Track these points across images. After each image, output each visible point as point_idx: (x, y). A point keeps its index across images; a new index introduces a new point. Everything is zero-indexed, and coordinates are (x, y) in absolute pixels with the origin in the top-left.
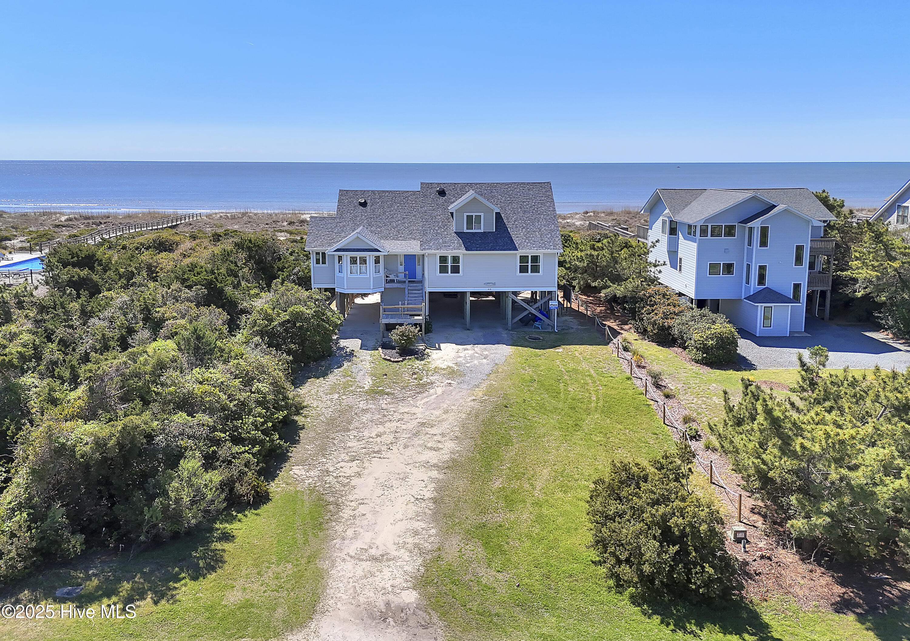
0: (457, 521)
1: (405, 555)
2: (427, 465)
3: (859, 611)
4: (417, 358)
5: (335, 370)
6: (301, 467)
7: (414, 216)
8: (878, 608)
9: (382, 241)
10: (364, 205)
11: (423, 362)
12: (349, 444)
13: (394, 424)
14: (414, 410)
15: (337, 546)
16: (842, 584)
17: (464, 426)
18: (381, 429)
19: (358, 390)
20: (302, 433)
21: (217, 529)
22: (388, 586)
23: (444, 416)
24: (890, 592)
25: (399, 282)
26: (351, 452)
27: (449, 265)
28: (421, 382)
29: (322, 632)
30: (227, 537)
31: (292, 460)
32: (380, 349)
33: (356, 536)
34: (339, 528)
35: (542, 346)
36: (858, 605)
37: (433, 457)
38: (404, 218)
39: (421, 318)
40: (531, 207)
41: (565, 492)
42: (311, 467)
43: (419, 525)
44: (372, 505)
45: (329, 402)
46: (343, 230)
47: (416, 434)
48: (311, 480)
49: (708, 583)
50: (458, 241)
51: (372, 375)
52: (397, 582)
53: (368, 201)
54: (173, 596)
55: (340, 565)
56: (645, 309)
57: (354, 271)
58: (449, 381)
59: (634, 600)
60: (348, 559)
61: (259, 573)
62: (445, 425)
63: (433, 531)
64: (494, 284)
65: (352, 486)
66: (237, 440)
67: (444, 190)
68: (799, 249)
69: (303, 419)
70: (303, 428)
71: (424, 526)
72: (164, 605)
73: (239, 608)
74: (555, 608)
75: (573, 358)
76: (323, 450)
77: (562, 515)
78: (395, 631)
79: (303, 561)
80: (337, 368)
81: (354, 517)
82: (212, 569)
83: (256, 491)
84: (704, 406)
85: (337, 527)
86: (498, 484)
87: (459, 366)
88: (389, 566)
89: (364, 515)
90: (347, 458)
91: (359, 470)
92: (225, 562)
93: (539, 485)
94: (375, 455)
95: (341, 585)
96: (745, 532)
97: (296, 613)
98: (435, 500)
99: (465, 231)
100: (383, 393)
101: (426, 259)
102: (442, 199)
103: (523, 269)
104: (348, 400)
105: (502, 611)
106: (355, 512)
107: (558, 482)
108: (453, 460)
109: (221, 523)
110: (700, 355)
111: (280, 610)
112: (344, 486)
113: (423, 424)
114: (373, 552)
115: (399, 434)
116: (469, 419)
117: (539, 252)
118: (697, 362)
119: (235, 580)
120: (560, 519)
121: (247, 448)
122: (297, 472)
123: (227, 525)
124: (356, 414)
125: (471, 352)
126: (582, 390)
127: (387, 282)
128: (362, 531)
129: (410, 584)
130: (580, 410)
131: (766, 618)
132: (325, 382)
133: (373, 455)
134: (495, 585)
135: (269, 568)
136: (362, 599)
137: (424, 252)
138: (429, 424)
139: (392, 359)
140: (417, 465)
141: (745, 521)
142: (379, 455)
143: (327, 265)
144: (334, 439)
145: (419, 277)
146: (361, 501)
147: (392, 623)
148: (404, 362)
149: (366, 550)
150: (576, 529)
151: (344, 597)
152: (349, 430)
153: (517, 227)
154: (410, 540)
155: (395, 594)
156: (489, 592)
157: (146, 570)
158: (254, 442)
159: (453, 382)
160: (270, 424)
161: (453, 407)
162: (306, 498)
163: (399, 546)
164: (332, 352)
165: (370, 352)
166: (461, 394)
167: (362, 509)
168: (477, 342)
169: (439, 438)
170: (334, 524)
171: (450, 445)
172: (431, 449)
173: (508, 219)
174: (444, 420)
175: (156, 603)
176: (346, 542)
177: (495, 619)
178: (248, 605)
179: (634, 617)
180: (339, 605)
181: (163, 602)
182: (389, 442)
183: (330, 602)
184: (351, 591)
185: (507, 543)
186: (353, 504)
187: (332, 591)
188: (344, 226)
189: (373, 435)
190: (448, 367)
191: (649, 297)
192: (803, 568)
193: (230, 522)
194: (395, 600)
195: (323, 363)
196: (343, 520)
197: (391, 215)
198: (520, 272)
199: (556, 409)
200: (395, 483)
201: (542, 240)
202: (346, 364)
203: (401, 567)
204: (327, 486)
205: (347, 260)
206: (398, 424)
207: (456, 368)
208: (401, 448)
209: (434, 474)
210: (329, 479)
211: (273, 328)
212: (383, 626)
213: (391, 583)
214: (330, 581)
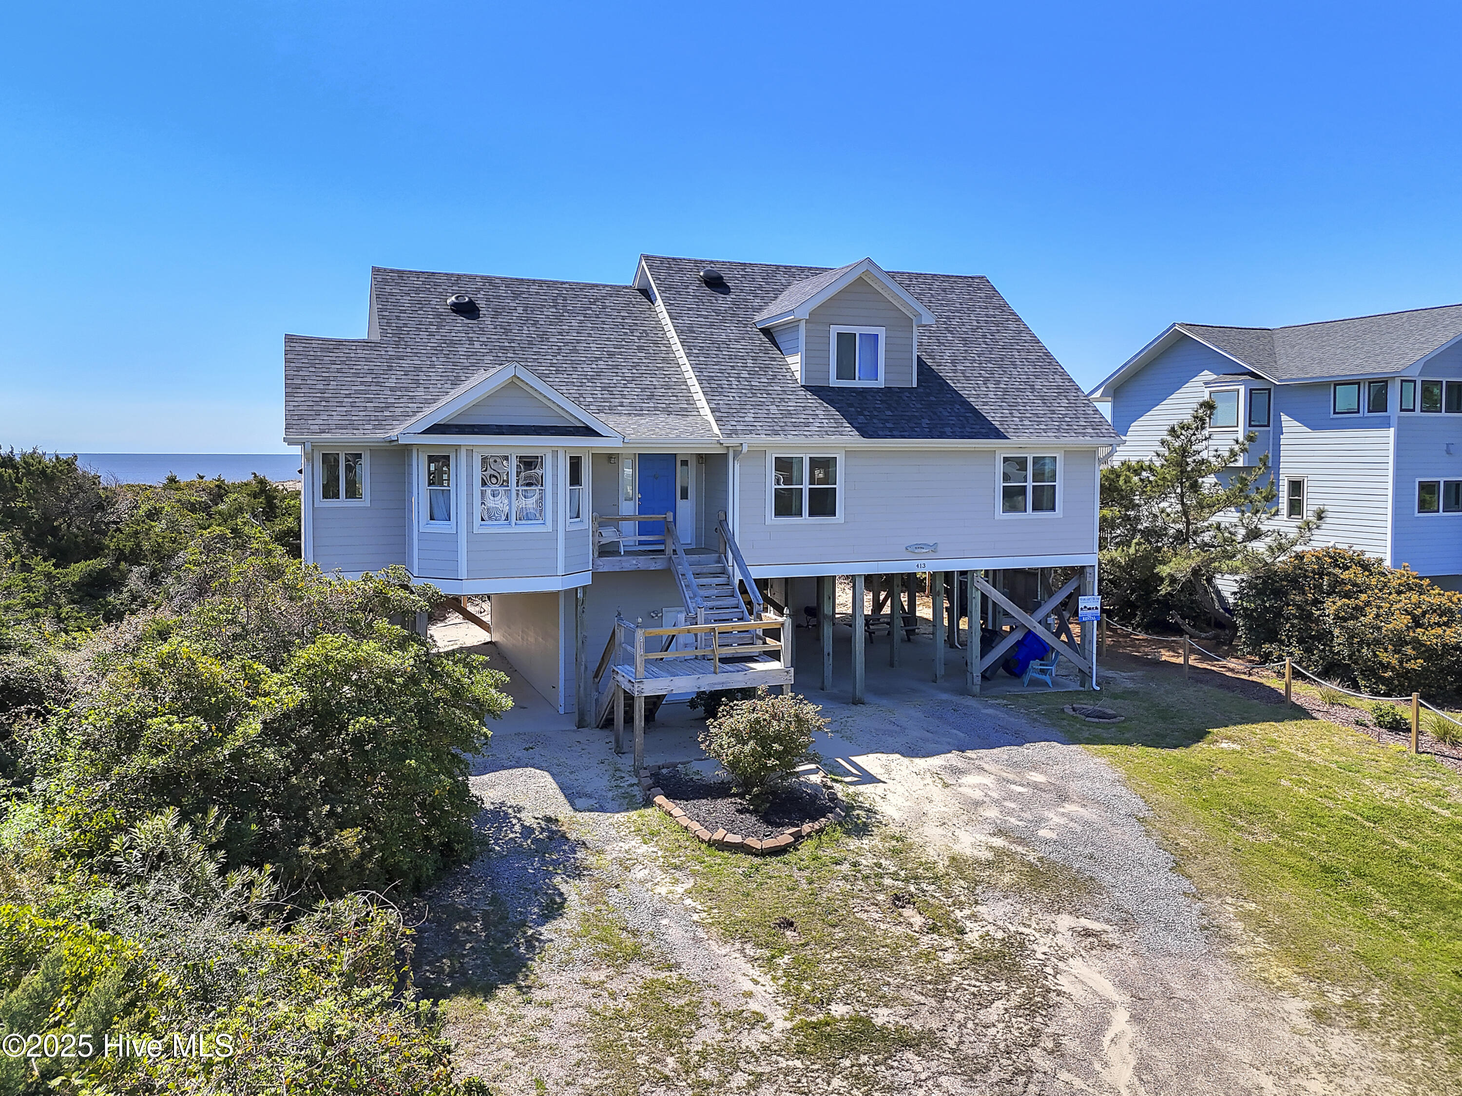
10: (469, 311)
27: (805, 488)
32: (662, 800)
39: (775, 665)
46: (417, 383)
50: (823, 412)
53: (480, 304)
57: (495, 511)
64: (934, 548)
67: (718, 278)
99: (839, 382)
102: (722, 299)
103: (1014, 500)
117: (1055, 447)
127: (600, 552)
137: (734, 441)
139: (750, 843)
143: (365, 501)
165: (619, 817)
197: (566, 344)
198: (1005, 509)
205: (470, 466)
211: (236, 756)
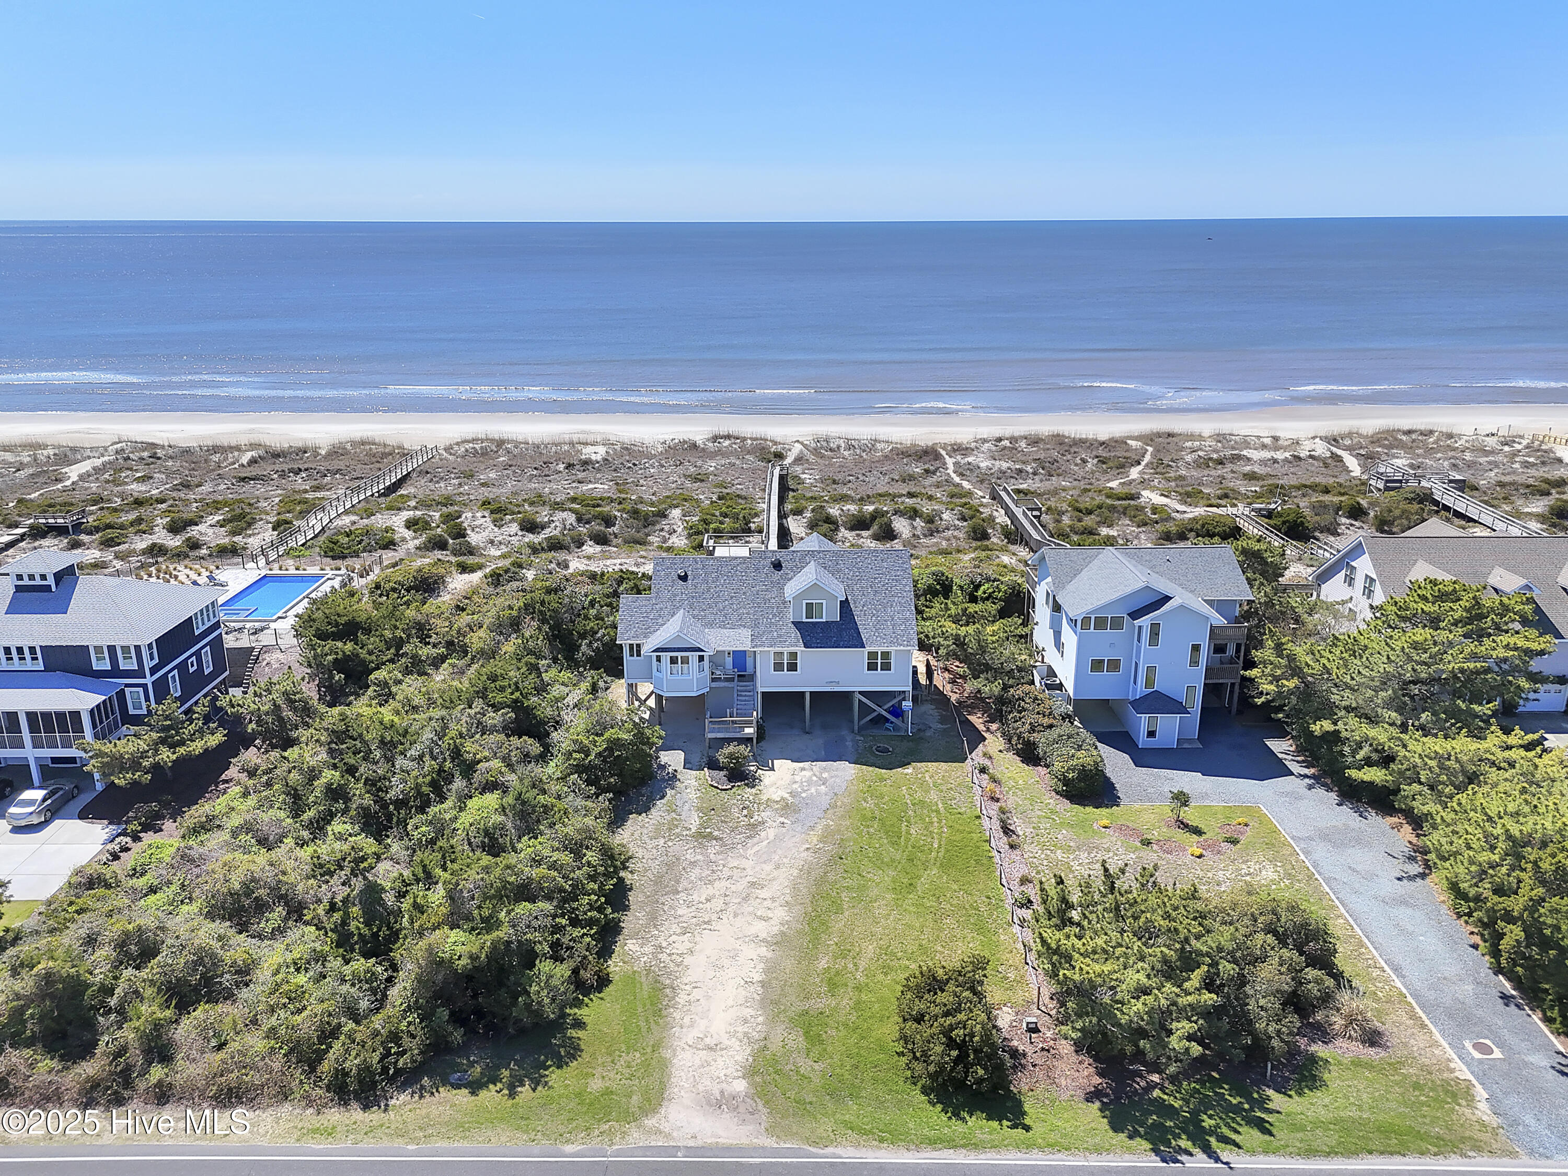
0: (783, 1007)
1: (736, 1044)
2: (755, 939)
3: (1105, 1100)
4: (746, 785)
5: (658, 803)
6: (634, 941)
7: (744, 593)
8: (1122, 1098)
9: (707, 630)
10: (684, 578)
11: (753, 790)
12: (680, 912)
13: (724, 883)
14: (744, 863)
15: (677, 1035)
16: (1101, 1074)
17: (795, 888)
18: (710, 891)
19: (684, 833)
20: (632, 896)
21: (570, 1015)
22: (722, 1075)
23: (776, 873)
24: (1138, 1084)
25: (727, 680)
26: (682, 922)
27: (785, 662)
28: (752, 820)
29: (671, 1117)
30: (579, 1024)
31: (625, 931)
32: (706, 769)
33: (692, 1026)
34: (677, 1015)
35: (890, 764)
36: (1107, 1095)
37: (761, 929)
38: (732, 597)
39: (752, 730)
40: (884, 586)
41: (886, 974)
42: (645, 941)
43: (748, 1012)
44: (705, 989)
45: (655, 851)
46: (660, 615)
47: (746, 899)
48: (646, 958)
49: (980, 1081)
50: (795, 634)
51: (699, 809)
52: (728, 1072)
53: (689, 573)
54: (546, 1083)
55: (681, 1055)
56: (1011, 715)
57: (674, 671)
58: (782, 820)
59: (925, 1091)
60: (687, 1048)
61: (613, 1062)
62: (775, 886)
63: (761, 1019)
64: (838, 682)
65: (686, 966)
66: (575, 922)
67: (780, 562)
68: (1196, 648)
69: (630, 876)
70: (631, 889)
71: (753, 1013)
72: (541, 1091)
73: (602, 1095)
74: (858, 1097)
75: (923, 784)
76: (653, 919)
77: (878, 1001)
78: (728, 1116)
79: (649, 1050)
80: (660, 799)
81: (689, 1002)
82: (573, 1057)
83: (599, 977)
84: (1045, 863)
85: (675, 1014)
86: (823, 964)
87: (793, 797)
88: (722, 1056)
89: (698, 1000)
90: (679, 931)
91: (691, 945)
92: (582, 1051)
93: (862, 964)
94: (705, 926)
95: (682, 1074)
96: (1036, 1023)
97: (649, 1100)
98: (763, 984)
99: (805, 620)
100: (710, 837)
101: (758, 657)
102: (777, 575)
103: (872, 667)
104: (676, 847)
105: (814, 1099)
106: (690, 997)
107: (881, 960)
108: (783, 934)
109: (571, 1008)
110: (1061, 787)
111: (634, 1097)
112: (678, 966)
113: (753, 884)
114: (708, 1041)
115: (728, 898)
116: (801, 878)
117: (892, 649)
118: (1057, 793)
119: (594, 1068)
120: (876, 1006)
121: (585, 931)
122: (631, 947)
123: (577, 1010)
124: (684, 869)
125: (807, 774)
126: (925, 832)
127: (713, 680)
128: (697, 1018)
129: (740, 1074)
130: (919, 863)
131: (1026, 1107)
132: (647, 820)
133: (703, 927)
134: (811, 1075)
135: (620, 1056)
136: (701, 1088)
137: (755, 649)
138: (759, 884)
139: (720, 787)
140: (747, 940)
141: (1043, 1008)
142: (709, 927)
143: (642, 658)
144: (663, 904)
145: (750, 670)
146: (694, 985)
147: (726, 1110)
148: (734, 790)
149: (702, 1039)
150: (888, 1018)
151: (686, 1085)
152: (678, 892)
153: (865, 615)
154: (740, 1029)
155: (729, 1083)
156: (806, 1081)
157: (517, 1057)
158: (591, 923)
159: (786, 821)
160: (603, 900)
161: (785, 860)
162: (643, 979)
163: (732, 1035)
164: (652, 773)
165: (694, 772)
166: (794, 839)
167: (696, 994)
168: (815, 757)
169: (768, 903)
170: (672, 1010)
171: (780, 914)
172: (761, 918)
173: (855, 603)
174: (774, 879)
175: (534, 1090)
176: (684, 1030)
177: (808, 1107)
178: (608, 1092)
179: (921, 1106)
180: (683, 1093)
181: (540, 1088)
182: (719, 909)
183: (675, 1090)
184: (692, 1079)
185: (826, 1032)
186: (687, 987)
187: (676, 1079)
188: (661, 609)
189: (703, 899)
190: (783, 799)
191: (1019, 699)
192: (1074, 1058)
193: (579, 1008)
194: (729, 1089)
195: (644, 790)
196: (680, 1006)
198: (868, 670)
199: (893, 861)
200: (726, 962)
201: (894, 633)
202: (669, 792)
203: (732, 1056)
204: (662, 965)
205: (666, 660)
206: (727, 884)
207: (791, 800)
208: (731, 918)
209: (763, 951)
210: (663, 957)
211: (590, 762)
212: (719, 1112)
213: (724, 1072)
214: (673, 1070)
